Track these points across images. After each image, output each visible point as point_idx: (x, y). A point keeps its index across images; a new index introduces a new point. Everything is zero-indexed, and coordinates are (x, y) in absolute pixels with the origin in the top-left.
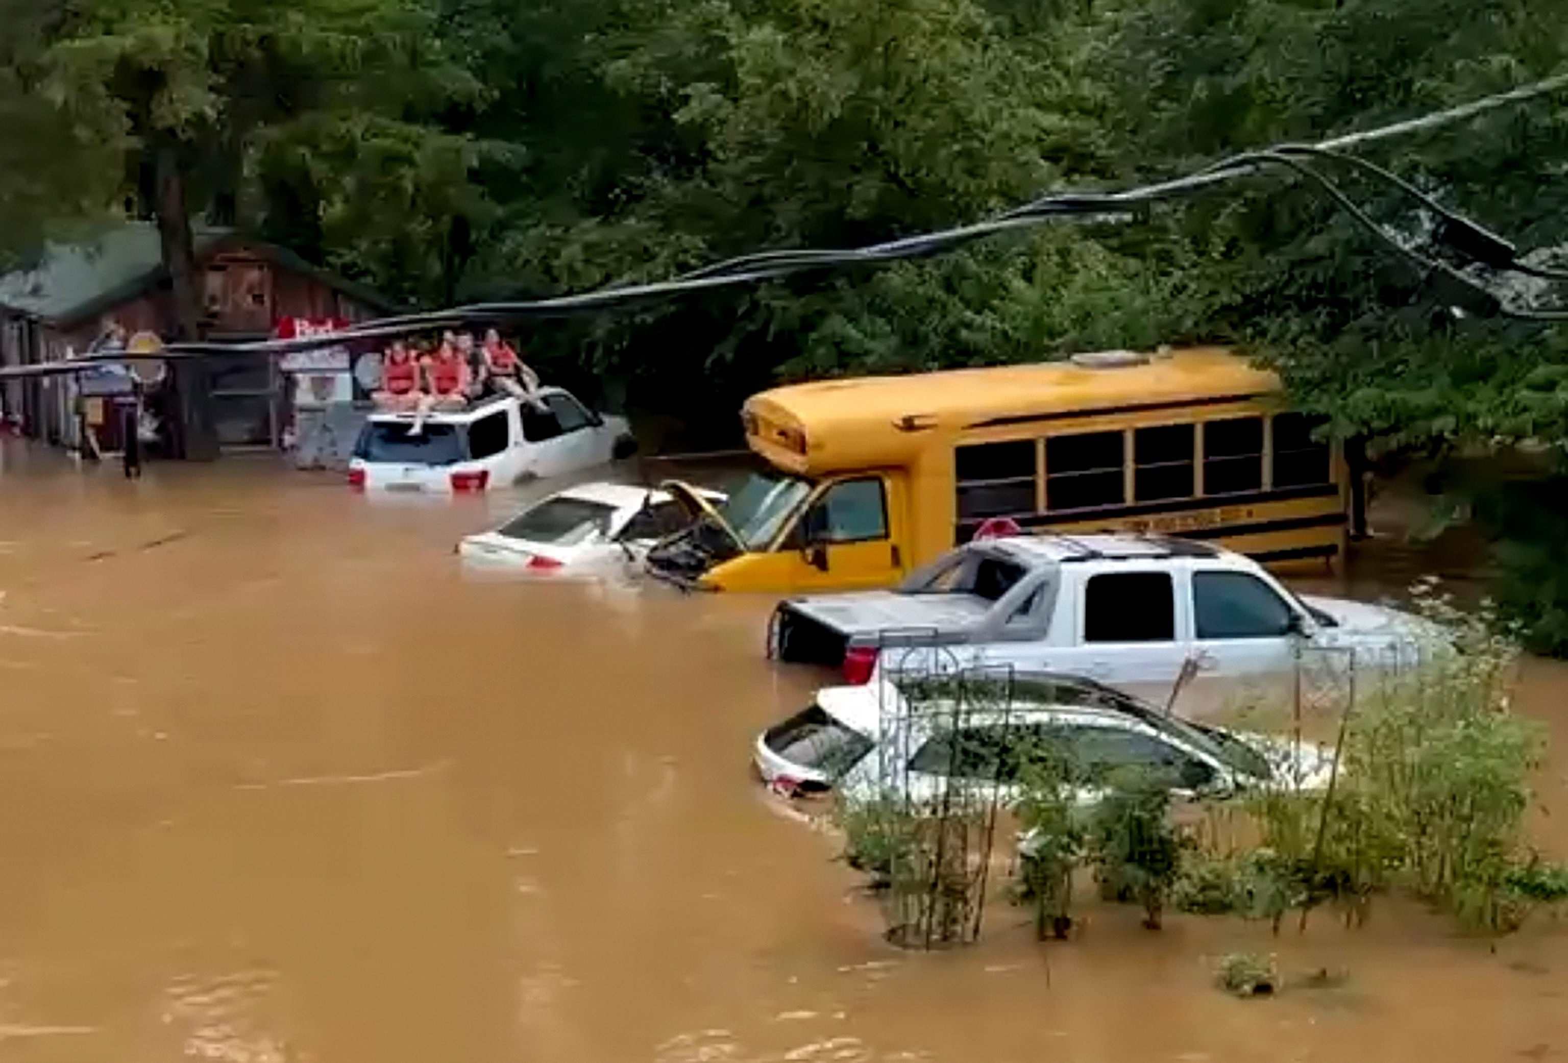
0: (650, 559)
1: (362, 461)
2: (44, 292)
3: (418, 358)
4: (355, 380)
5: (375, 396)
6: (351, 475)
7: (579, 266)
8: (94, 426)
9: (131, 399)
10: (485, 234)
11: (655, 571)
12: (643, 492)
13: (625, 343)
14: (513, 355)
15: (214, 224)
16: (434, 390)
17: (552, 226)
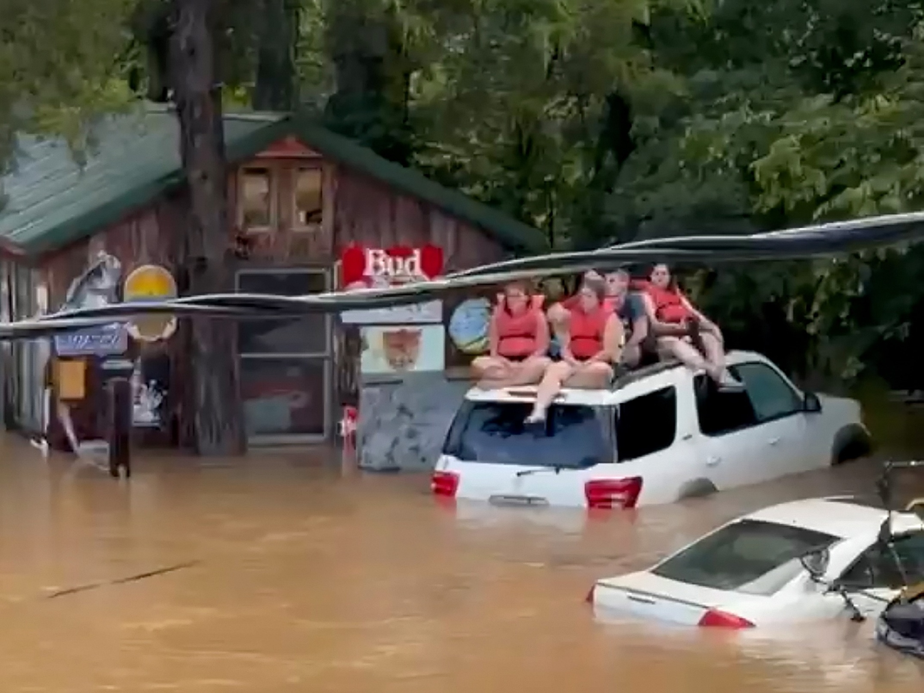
0: (885, 618)
1: (451, 459)
2: (10, 206)
3: (545, 307)
4: (449, 340)
5: (480, 362)
6: (436, 480)
7: (796, 169)
8: (67, 401)
9: (126, 364)
10: (654, 122)
11: (894, 638)
12: (882, 515)
13: (861, 289)
14: (685, 302)
15: (257, 107)
16: (566, 353)
17: (755, 107)
